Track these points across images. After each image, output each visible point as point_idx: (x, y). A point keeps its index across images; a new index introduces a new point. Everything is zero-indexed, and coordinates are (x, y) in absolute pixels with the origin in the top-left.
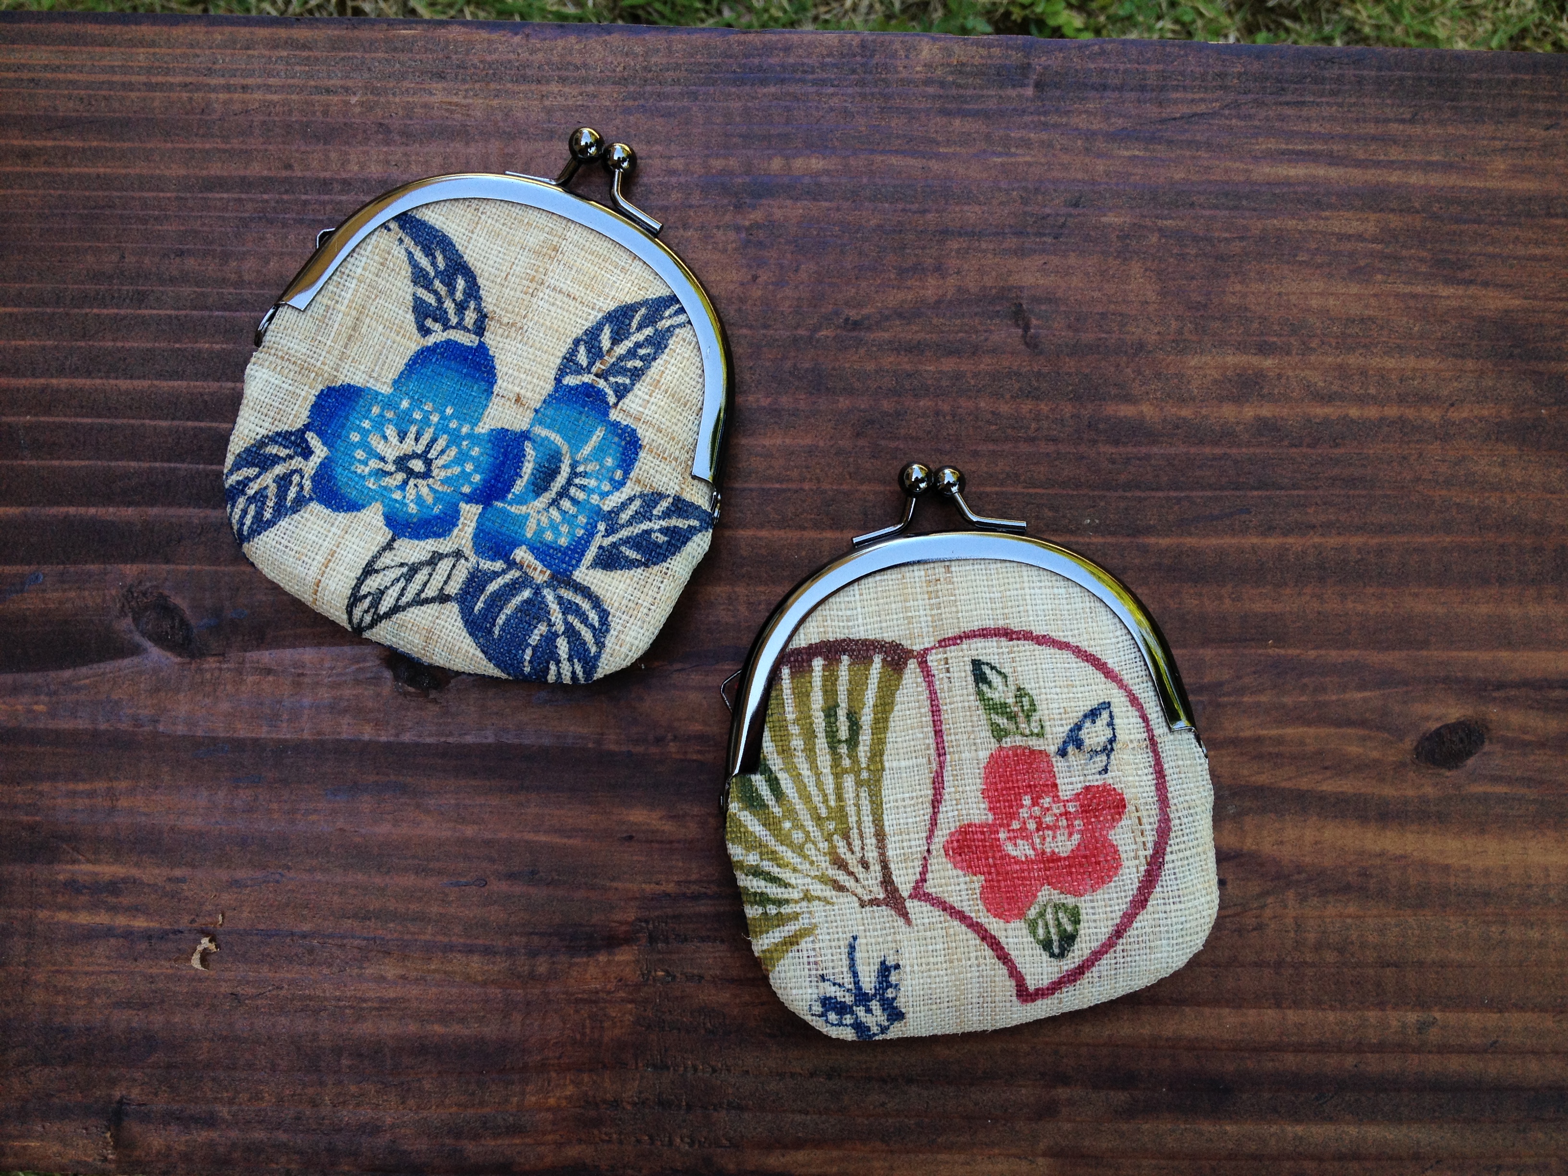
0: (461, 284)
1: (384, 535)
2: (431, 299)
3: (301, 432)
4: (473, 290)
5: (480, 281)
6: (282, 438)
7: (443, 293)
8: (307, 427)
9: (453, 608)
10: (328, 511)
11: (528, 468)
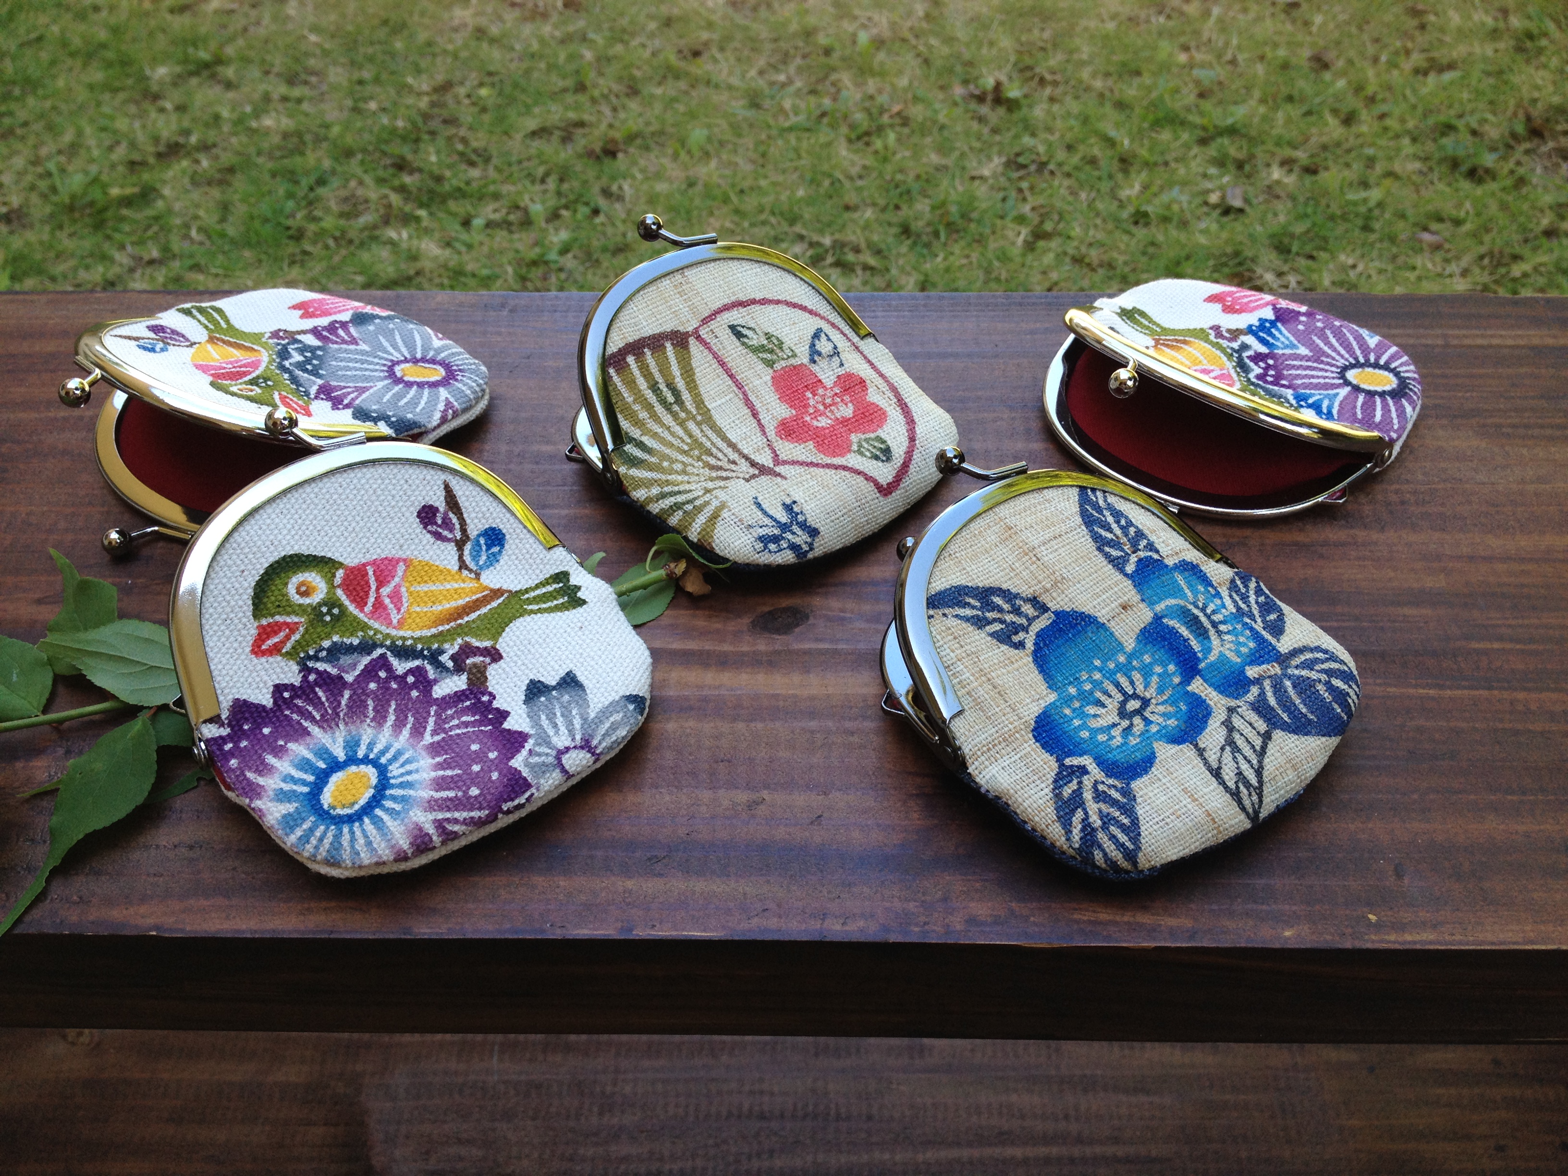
0: (998, 600)
1: (1187, 751)
2: (997, 627)
3: (1062, 766)
4: (1009, 596)
5: (1004, 586)
6: (1059, 781)
7: (999, 616)
8: (1059, 760)
9: (1278, 735)
10: (1145, 778)
11: (1184, 632)
